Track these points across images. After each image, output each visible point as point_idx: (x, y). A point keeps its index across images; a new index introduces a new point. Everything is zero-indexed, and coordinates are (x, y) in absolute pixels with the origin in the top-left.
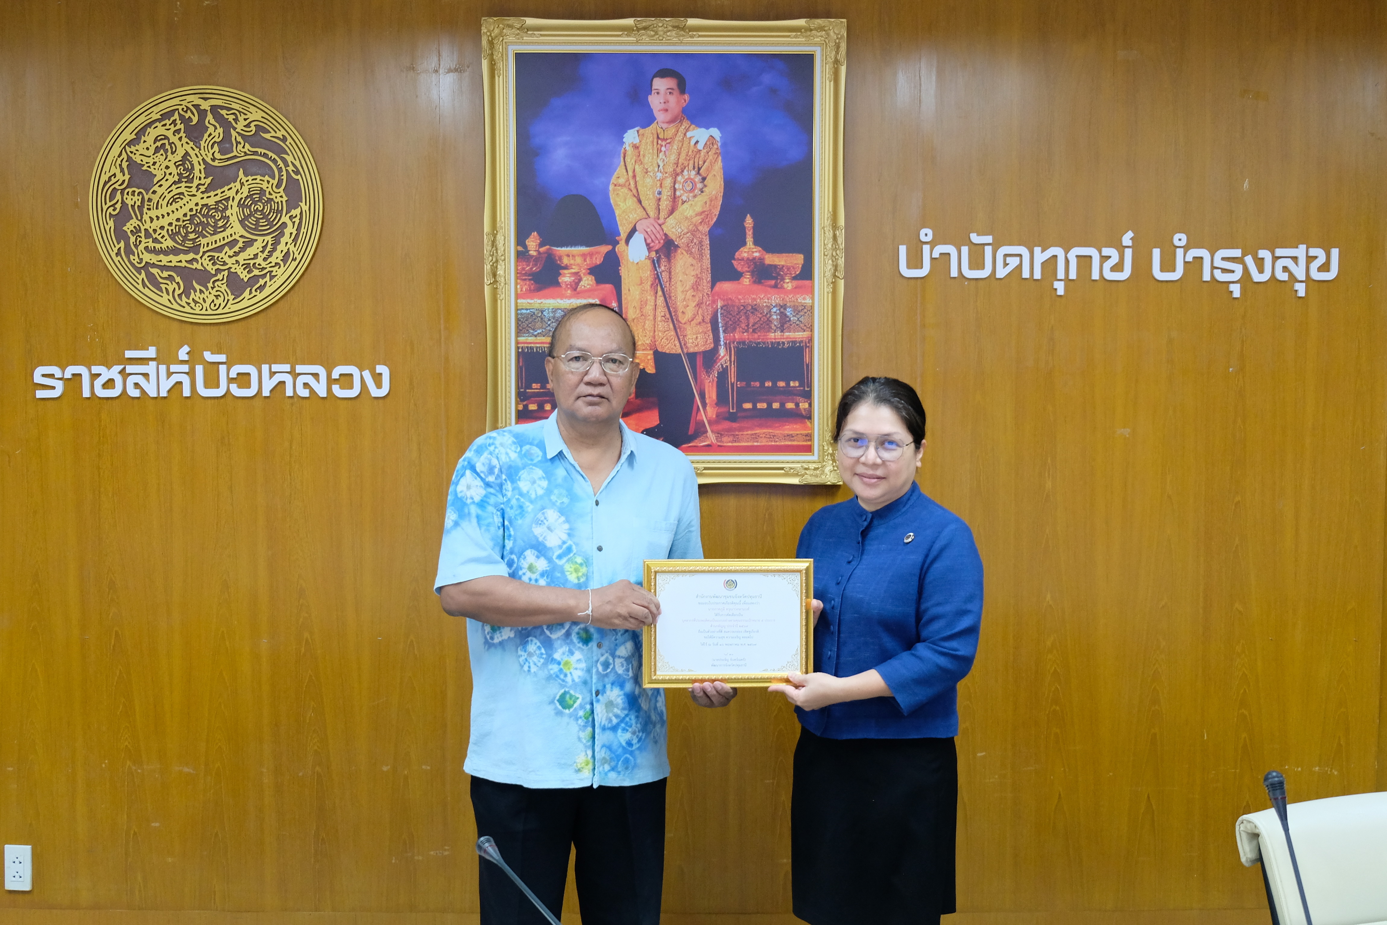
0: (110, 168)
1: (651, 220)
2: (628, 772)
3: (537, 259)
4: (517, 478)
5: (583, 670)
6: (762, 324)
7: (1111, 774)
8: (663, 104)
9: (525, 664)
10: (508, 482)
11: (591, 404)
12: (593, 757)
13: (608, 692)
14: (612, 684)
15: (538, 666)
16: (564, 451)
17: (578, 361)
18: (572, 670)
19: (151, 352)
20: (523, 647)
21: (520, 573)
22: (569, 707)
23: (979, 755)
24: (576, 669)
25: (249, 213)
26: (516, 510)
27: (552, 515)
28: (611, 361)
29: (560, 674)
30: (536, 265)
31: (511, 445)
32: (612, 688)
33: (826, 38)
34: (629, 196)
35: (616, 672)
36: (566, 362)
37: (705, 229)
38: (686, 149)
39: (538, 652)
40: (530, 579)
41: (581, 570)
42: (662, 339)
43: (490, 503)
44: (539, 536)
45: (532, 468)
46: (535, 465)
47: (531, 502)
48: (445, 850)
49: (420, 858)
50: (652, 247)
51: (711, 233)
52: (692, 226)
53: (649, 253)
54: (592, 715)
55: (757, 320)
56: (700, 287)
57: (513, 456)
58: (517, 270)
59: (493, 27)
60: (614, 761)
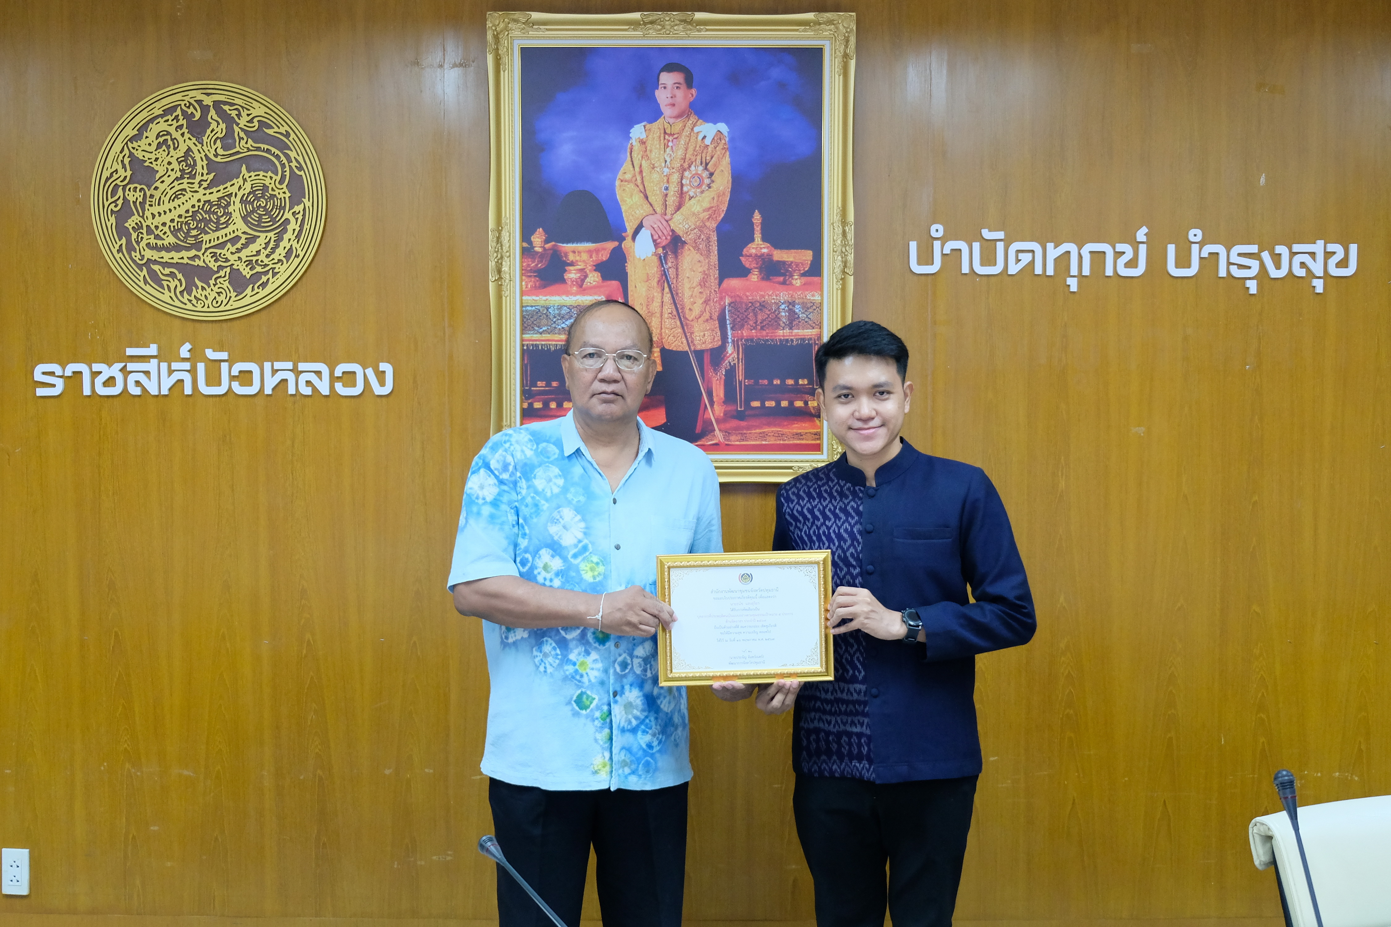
0: (112, 165)
1: (658, 216)
2: (649, 776)
3: (542, 256)
4: (533, 475)
5: (599, 670)
6: (770, 322)
7: (1126, 779)
8: (670, 99)
9: (540, 664)
10: (523, 480)
11: (606, 401)
12: (611, 758)
13: (627, 693)
14: (631, 685)
15: (553, 667)
16: (581, 448)
17: (593, 357)
18: (588, 670)
19: (153, 350)
20: (539, 648)
21: (536, 572)
22: (586, 708)
23: (992, 759)
24: (592, 669)
25: (251, 209)
26: (532, 508)
27: (568, 514)
28: (625, 358)
29: (576, 675)
30: (541, 261)
31: (527, 442)
32: (631, 689)
33: (835, 32)
34: (635, 191)
35: (635, 673)
36: (580, 359)
37: (713, 225)
38: (693, 144)
39: (553, 653)
40: (545, 579)
41: (597, 569)
42: (669, 336)
43: (503, 501)
44: (554, 535)
45: (548, 466)
46: (552, 463)
47: (547, 500)
48: (448, 855)
49: (423, 863)
50: (659, 243)
51: (719, 229)
52: (699, 222)
53: (656, 249)
54: (610, 716)
55: (765, 317)
56: (707, 284)
57: (529, 453)
58: (522, 267)
59: (498, 22)
60: (635, 764)
